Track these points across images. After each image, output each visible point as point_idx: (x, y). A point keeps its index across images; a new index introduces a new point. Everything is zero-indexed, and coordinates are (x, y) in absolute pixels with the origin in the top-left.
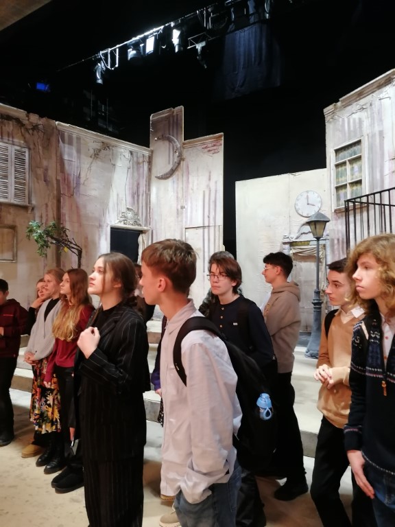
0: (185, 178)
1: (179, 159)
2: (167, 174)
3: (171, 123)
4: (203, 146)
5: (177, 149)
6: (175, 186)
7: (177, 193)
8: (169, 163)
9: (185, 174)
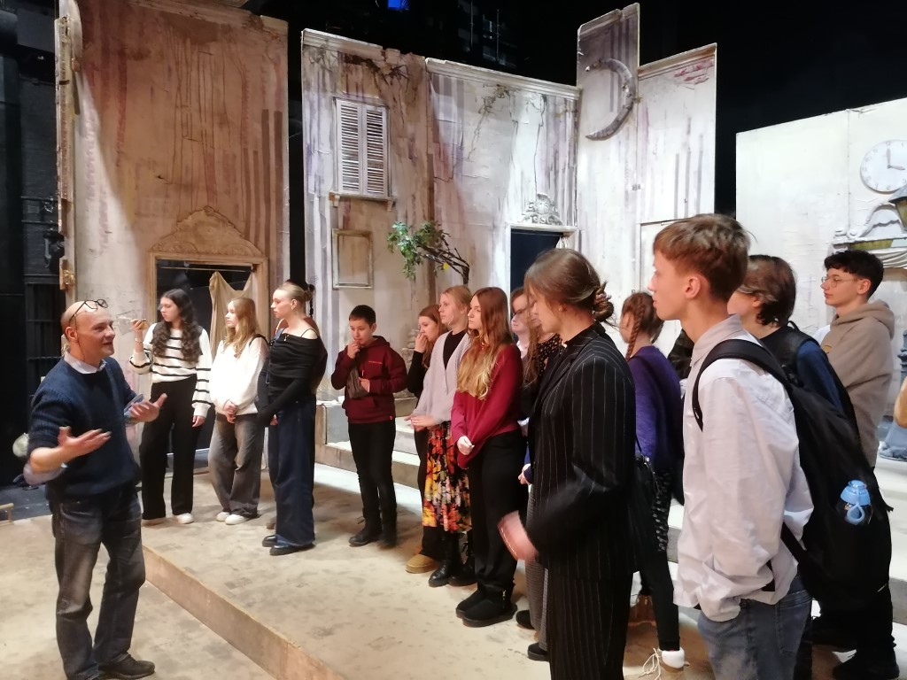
0: (641, 134)
1: (630, 100)
2: (607, 130)
3: (617, 36)
4: (677, 72)
5: (628, 82)
6: (623, 149)
7: (626, 162)
8: (612, 110)
9: (641, 127)
